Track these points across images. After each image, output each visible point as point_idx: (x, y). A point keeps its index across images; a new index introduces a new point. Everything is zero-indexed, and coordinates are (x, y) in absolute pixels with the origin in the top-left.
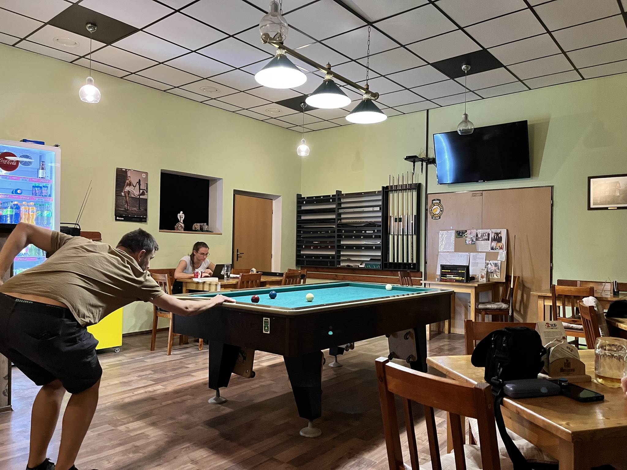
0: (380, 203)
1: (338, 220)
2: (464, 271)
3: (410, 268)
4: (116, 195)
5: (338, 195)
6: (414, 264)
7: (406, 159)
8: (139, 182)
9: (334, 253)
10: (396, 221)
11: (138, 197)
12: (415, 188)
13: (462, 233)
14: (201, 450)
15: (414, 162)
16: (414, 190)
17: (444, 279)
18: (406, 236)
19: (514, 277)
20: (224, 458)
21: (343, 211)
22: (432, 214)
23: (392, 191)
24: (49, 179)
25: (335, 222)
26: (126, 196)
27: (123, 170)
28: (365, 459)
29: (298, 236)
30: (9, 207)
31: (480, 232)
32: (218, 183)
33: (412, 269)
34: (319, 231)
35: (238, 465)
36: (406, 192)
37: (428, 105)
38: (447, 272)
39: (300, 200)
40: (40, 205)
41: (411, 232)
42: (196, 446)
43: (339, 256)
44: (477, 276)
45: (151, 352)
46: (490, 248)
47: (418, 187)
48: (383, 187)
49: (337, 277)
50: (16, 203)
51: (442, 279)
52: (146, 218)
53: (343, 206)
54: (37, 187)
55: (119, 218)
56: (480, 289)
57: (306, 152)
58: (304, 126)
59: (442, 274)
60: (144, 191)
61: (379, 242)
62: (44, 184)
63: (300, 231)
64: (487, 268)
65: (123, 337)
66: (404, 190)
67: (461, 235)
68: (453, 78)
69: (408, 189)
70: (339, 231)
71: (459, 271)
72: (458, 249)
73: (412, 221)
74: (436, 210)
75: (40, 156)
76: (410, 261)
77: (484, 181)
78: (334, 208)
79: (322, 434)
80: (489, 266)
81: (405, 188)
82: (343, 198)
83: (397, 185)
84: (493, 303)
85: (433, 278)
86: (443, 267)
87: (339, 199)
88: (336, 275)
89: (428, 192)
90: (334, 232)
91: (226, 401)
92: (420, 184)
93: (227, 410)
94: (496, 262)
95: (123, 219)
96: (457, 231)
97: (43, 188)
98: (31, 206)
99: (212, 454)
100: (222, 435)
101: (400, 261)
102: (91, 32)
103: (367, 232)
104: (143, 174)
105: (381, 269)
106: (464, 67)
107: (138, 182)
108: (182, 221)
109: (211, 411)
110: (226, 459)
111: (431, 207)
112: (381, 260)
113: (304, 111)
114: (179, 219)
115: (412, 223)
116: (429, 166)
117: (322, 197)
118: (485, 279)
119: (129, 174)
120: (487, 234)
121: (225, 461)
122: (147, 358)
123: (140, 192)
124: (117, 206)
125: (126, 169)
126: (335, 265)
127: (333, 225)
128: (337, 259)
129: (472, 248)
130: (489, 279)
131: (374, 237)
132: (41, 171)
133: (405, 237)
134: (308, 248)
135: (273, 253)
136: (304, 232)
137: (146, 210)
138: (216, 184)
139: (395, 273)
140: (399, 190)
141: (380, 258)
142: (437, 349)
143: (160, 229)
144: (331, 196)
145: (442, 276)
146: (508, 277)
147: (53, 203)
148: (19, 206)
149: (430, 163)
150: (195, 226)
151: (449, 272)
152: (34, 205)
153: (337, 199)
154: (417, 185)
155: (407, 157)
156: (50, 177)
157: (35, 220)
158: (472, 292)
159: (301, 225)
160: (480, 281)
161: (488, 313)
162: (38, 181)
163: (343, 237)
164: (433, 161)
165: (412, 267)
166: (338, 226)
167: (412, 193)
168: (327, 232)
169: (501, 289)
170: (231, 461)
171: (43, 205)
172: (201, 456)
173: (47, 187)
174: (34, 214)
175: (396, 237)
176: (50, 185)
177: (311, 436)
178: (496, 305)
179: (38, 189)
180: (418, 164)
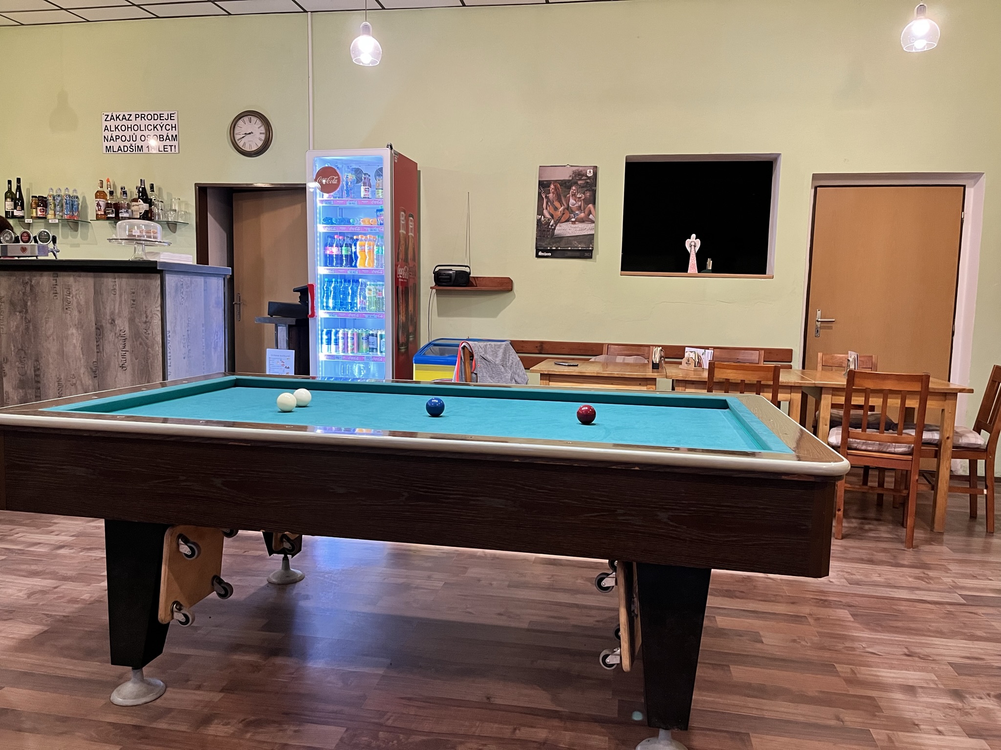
52: (592, 251)
55: (543, 254)
95: (550, 254)
108: (694, 254)
114: (689, 250)
143: (622, 270)
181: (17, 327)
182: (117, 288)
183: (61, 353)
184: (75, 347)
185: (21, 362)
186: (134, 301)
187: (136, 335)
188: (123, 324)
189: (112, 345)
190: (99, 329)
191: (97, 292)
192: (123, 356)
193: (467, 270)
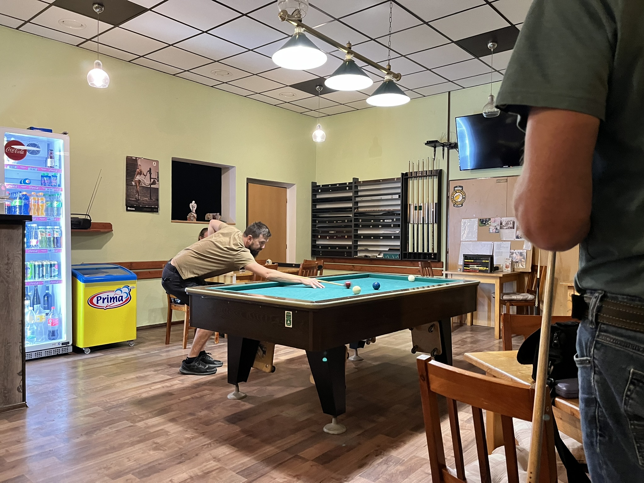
0: (399, 191)
1: (355, 208)
2: (488, 261)
3: (431, 258)
4: (127, 185)
5: (355, 183)
6: (435, 254)
7: (426, 144)
8: (150, 171)
9: (351, 243)
10: (416, 210)
11: (149, 186)
12: (436, 174)
13: (485, 221)
14: (223, 447)
15: (435, 147)
16: (435, 177)
17: (467, 269)
18: (427, 225)
19: (540, 266)
20: (247, 455)
21: (360, 200)
22: (454, 202)
23: (412, 178)
24: (58, 168)
25: (351, 211)
26: (136, 186)
27: (133, 158)
28: (392, 456)
29: (313, 226)
30: (18, 198)
31: (504, 220)
32: (230, 171)
33: (433, 259)
34: (335, 221)
35: (262, 463)
36: (426, 179)
37: (451, 87)
38: (470, 262)
39: (315, 189)
40: (50, 196)
41: (432, 220)
42: (217, 443)
43: (356, 247)
44: (501, 266)
45: (165, 345)
46: (515, 237)
47: (439, 174)
48: (403, 174)
49: (354, 268)
50: (24, 193)
51: (465, 269)
52: (157, 208)
53: (360, 194)
54: (46, 176)
55: (130, 209)
56: (504, 280)
57: (322, 138)
58: (320, 111)
59: (464, 264)
60: (155, 180)
61: (398, 231)
62: (53, 174)
63: (316, 220)
64: (512, 257)
65: (137, 330)
66: (424, 176)
67: (484, 223)
68: (477, 57)
69: (429, 176)
70: (357, 220)
71: (483, 261)
72: (481, 238)
73: (432, 209)
74: (459, 198)
75: (48, 145)
76: (430, 251)
77: (509, 166)
78: (351, 197)
79: (347, 430)
80: (514, 255)
81: (425, 175)
82: (360, 186)
83: (417, 172)
84: (519, 294)
85: (455, 268)
86: (466, 257)
87: (356, 187)
88: (353, 265)
89: (450, 179)
90: (351, 221)
91: (245, 397)
92: (441, 170)
93: (247, 406)
94: (522, 251)
95: (134, 209)
96: (480, 220)
97: (52, 178)
98: (40, 196)
99: (236, 451)
100: (244, 431)
101: (420, 251)
102: (98, 13)
103: (385, 221)
104: (154, 163)
105: (400, 259)
106: (490, 45)
107: (148, 171)
108: (194, 211)
109: (232, 406)
110: (250, 457)
111: (452, 194)
112: (400, 250)
113: (320, 95)
115: (433, 211)
116: (451, 151)
117: (338, 185)
118: (509, 269)
119: (139, 162)
120: (512, 222)
121: (248, 459)
122: (163, 352)
123: (150, 181)
124: (127, 196)
125: (136, 158)
126: (352, 255)
127: (350, 214)
128: (354, 249)
129: (496, 236)
130: (514, 269)
131: (392, 226)
132: (49, 160)
133: (425, 226)
134: (323, 238)
135: (288, 243)
136: (319, 222)
137: (158, 200)
138: (228, 172)
139: (416, 263)
140: (419, 177)
141: (399, 248)
142: (460, 342)
143: (172, 219)
144: (348, 184)
145: (464, 267)
146: (534, 267)
147: (63, 193)
148: (27, 197)
149: (452, 148)
150: (208, 216)
151: (472, 262)
152: (44, 195)
153: (353, 187)
154: (438, 171)
155: (427, 141)
156: (58, 166)
157: (45, 211)
158: (497, 282)
159: (316, 215)
160: (504, 271)
161: (513, 304)
162: (47, 170)
163: (361, 226)
164: (455, 146)
165: (433, 257)
166: (355, 215)
167: (432, 179)
168: (344, 221)
169: (526, 279)
170: (255, 458)
171: (53, 195)
172: (224, 453)
173: (56, 177)
174: (43, 205)
175: (416, 226)
176: (59, 174)
177: (336, 432)
178: (522, 296)
179: (47, 179)
180: (439, 149)
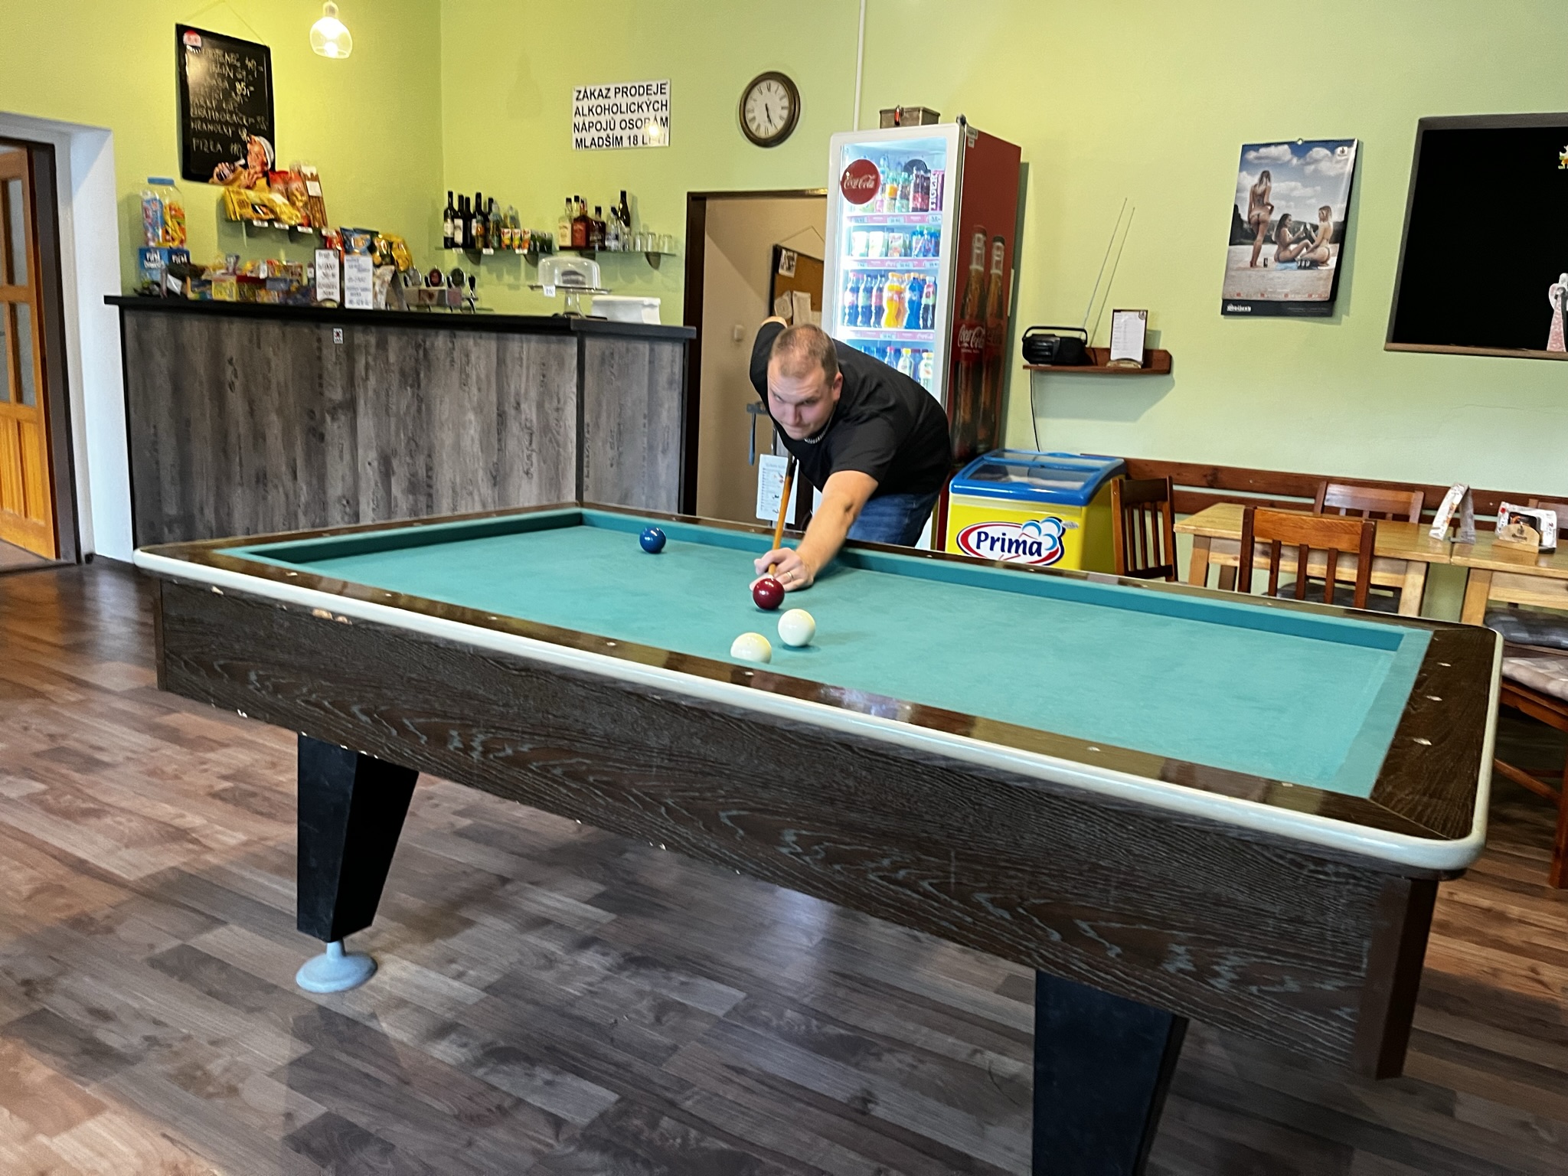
143: (1389, 340)
181: (408, 407)
182: (524, 357)
183: (457, 447)
184: (473, 440)
185: (412, 457)
186: (544, 376)
187: (546, 429)
188: (529, 411)
189: (516, 441)
190: (501, 415)
191: (501, 362)
192: (529, 457)
193: (1083, 336)
